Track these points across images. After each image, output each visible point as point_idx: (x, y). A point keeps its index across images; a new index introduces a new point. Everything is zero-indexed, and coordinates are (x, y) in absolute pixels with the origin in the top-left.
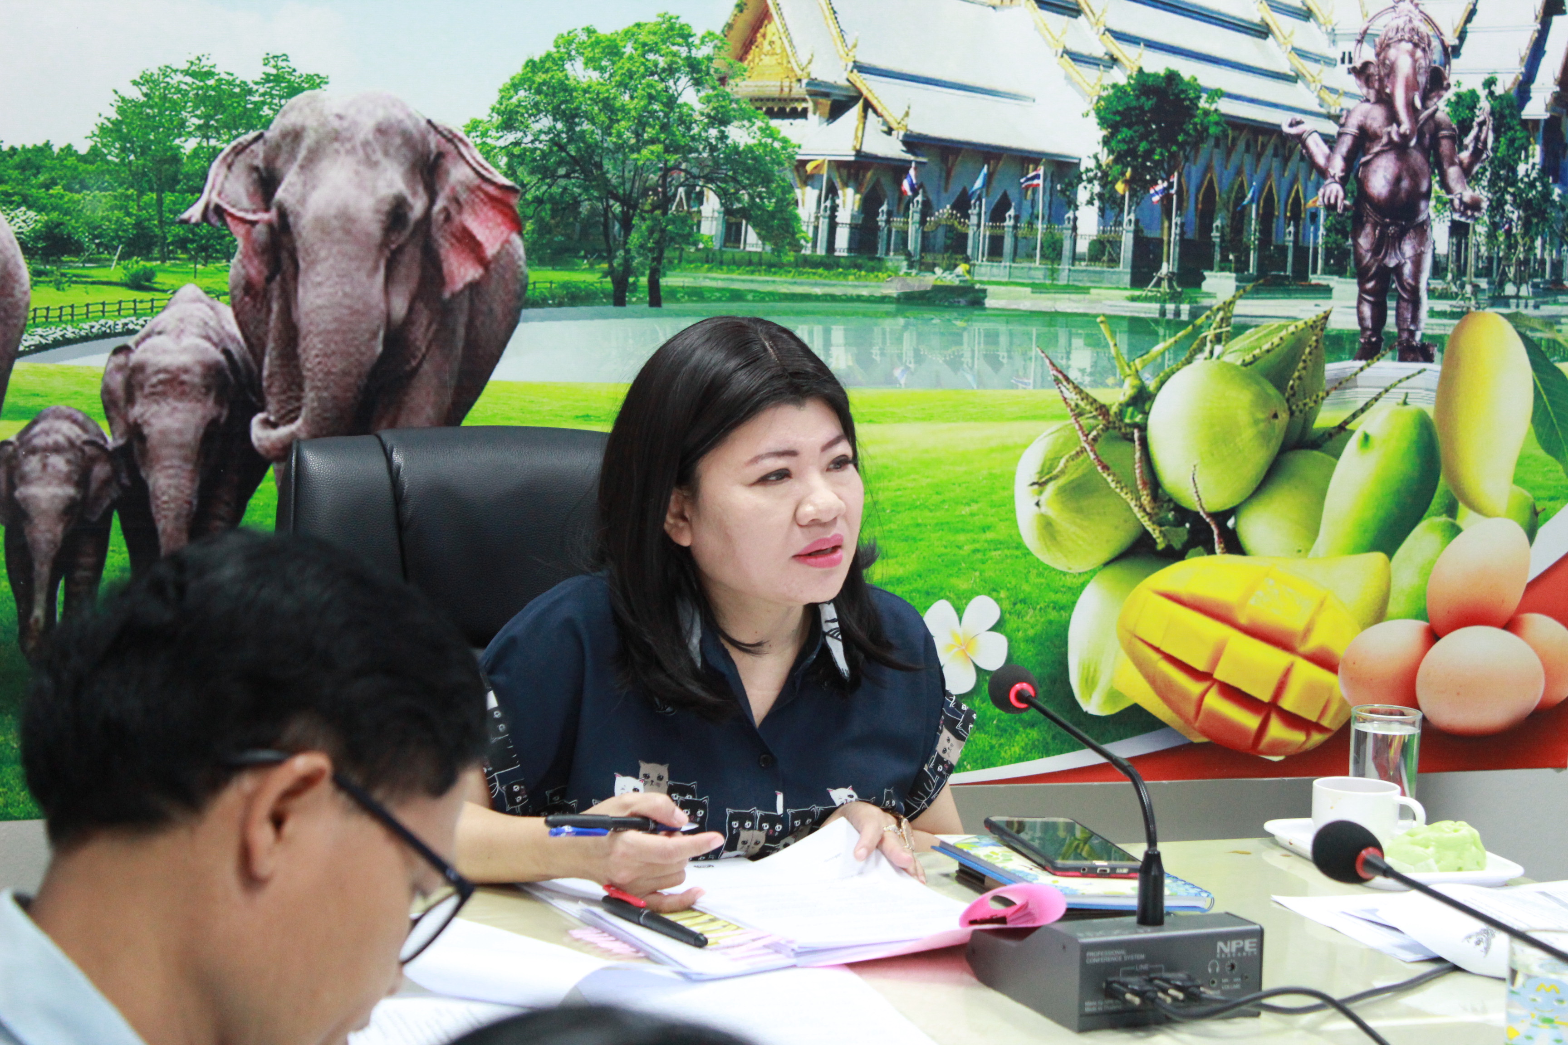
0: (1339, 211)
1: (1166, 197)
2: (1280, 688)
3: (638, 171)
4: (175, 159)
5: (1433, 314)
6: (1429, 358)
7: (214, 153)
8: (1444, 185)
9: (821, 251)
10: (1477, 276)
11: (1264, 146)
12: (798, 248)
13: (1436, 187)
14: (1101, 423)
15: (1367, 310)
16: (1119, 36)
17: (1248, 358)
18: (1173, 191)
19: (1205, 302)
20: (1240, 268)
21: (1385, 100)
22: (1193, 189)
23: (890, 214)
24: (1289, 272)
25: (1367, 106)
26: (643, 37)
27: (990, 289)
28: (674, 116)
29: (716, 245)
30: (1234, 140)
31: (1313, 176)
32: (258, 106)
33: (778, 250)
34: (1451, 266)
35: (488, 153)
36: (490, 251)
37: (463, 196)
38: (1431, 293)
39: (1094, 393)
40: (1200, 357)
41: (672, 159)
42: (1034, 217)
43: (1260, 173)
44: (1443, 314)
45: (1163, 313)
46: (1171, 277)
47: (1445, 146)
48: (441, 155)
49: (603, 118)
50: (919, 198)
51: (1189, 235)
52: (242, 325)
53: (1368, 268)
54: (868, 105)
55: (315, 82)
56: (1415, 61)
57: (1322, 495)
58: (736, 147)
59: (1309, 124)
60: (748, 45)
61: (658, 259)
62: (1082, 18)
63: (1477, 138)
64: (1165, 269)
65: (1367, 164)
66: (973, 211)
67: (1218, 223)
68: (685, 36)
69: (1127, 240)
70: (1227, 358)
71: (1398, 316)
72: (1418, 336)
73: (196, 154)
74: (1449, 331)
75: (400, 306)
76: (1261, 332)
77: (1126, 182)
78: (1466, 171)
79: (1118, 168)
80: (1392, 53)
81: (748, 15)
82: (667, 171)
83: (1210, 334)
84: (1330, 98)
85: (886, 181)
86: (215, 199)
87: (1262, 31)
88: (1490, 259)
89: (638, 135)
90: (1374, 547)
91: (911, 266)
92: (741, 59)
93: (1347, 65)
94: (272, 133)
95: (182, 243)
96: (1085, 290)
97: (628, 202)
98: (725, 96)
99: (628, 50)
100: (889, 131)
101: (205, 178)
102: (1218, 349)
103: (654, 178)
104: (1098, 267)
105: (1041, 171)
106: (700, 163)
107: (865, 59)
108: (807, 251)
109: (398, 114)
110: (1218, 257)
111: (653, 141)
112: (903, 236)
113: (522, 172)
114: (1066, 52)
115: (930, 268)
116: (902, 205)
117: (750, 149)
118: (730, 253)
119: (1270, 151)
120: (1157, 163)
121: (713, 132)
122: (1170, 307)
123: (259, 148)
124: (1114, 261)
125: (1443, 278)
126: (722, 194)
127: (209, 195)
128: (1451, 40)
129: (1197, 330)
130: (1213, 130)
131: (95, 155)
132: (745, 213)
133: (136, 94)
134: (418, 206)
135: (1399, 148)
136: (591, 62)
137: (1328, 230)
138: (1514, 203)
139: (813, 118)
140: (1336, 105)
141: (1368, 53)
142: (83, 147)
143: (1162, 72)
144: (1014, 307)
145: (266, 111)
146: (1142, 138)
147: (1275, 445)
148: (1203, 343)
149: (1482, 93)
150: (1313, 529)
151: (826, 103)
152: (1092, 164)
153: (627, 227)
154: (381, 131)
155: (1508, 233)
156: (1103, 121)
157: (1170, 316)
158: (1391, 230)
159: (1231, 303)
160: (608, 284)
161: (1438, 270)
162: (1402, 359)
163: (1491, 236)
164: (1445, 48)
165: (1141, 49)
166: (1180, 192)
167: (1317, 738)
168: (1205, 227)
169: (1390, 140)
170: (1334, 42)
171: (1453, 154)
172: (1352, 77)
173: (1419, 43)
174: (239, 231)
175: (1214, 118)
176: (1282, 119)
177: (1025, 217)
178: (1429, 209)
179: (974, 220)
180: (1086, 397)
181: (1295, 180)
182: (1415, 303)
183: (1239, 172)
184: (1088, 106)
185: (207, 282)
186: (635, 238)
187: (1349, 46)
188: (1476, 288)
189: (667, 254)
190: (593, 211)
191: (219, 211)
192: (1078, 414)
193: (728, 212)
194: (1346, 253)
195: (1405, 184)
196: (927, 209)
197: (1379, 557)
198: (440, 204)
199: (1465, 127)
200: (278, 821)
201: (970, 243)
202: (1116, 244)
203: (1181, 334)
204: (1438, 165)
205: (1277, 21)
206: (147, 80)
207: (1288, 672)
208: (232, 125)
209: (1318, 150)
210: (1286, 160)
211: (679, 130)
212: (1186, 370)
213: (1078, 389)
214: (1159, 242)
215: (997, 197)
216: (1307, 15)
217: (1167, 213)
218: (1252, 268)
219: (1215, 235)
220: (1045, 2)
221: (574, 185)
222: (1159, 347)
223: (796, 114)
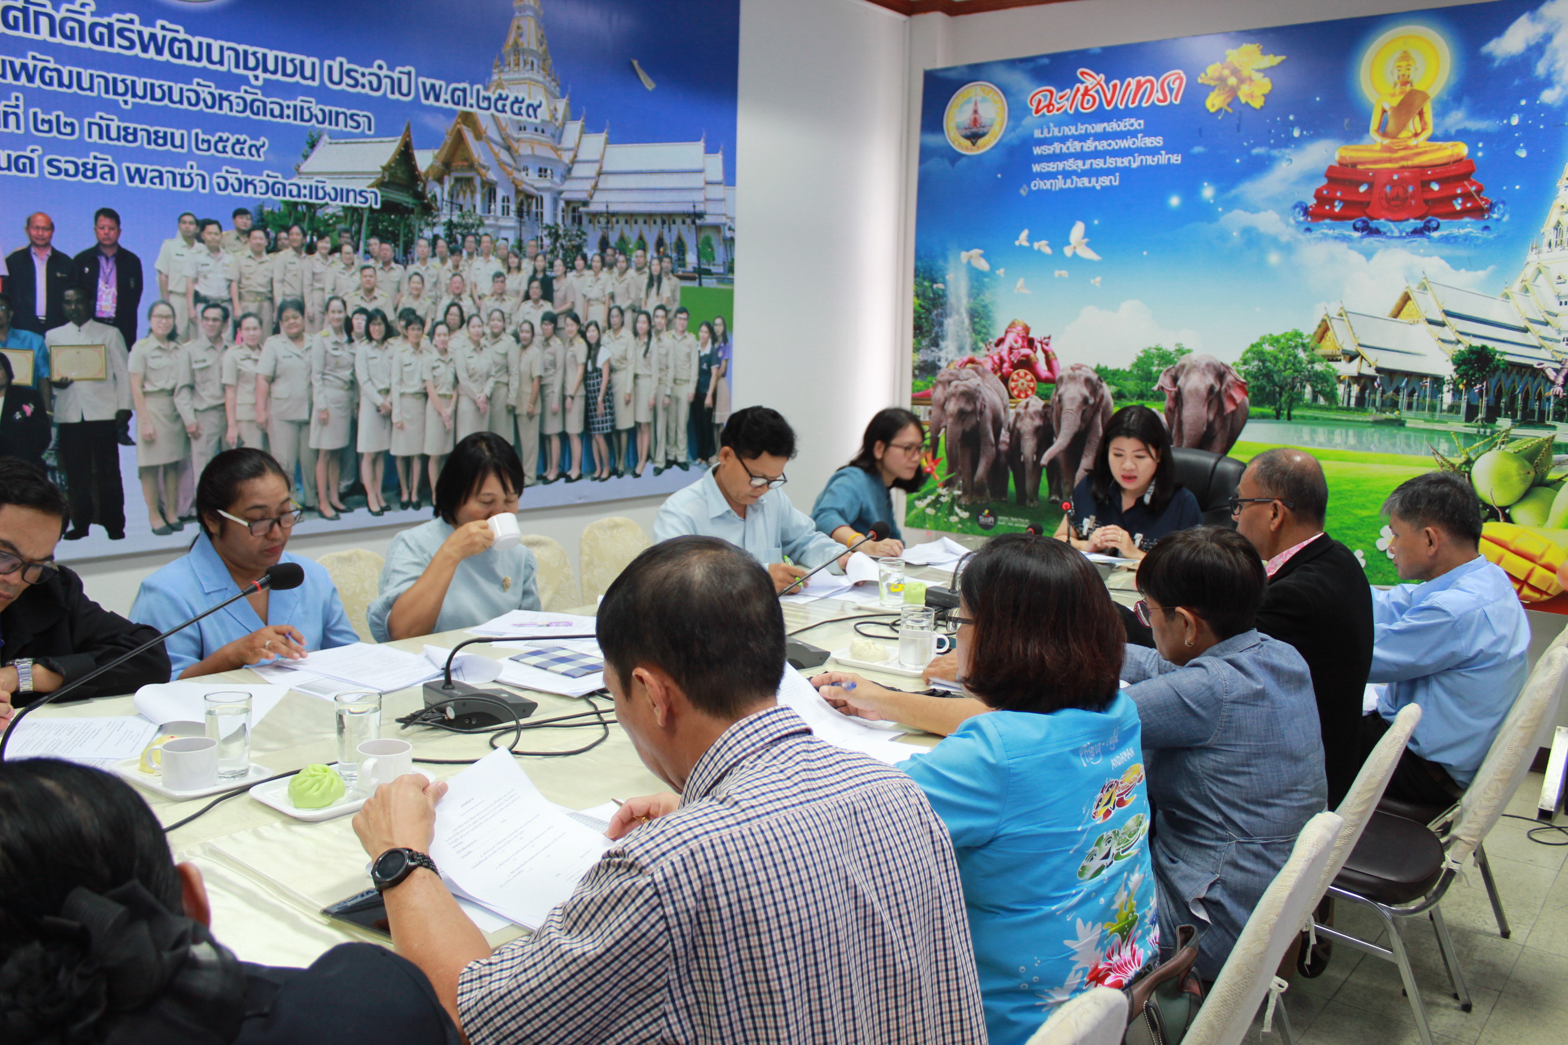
0: (1560, 397)
1: (1481, 391)
2: (1529, 575)
3: (1285, 378)
4: (1150, 373)
7: (1161, 372)
9: (1345, 405)
11: (1525, 372)
12: (1337, 403)
16: (1462, 333)
17: (1517, 451)
18: (1484, 388)
19: (1498, 429)
20: (1514, 417)
22: (1492, 388)
23: (1370, 394)
24: (1536, 419)
26: (1288, 336)
27: (1407, 420)
28: (1297, 361)
29: (1310, 402)
30: (1512, 370)
31: (1549, 384)
33: (1330, 404)
35: (1238, 372)
36: (1238, 401)
37: (1231, 385)
39: (1449, 459)
40: (1494, 450)
41: (1296, 374)
42: (1425, 396)
43: (1523, 382)
45: (1479, 432)
46: (1482, 420)
48: (1224, 373)
49: (1274, 362)
50: (1381, 389)
51: (1491, 405)
52: (1168, 420)
54: (1362, 358)
55: (1189, 351)
57: (1550, 505)
58: (1317, 371)
59: (1546, 364)
60: (1321, 338)
61: (1291, 406)
62: (1446, 327)
64: (1480, 416)
66: (1401, 394)
67: (1503, 400)
68: (1301, 336)
69: (1464, 405)
70: (1507, 450)
73: (1156, 371)
75: (1211, 417)
76: (1523, 441)
77: (1464, 385)
79: (1460, 380)
81: (1322, 329)
82: (1294, 378)
83: (1499, 441)
84: (1557, 355)
85: (1369, 383)
87: (1525, 330)
89: (1285, 367)
91: (1377, 411)
92: (1319, 343)
94: (1177, 366)
95: (1152, 396)
96: (1446, 422)
97: (1282, 388)
98: (1314, 355)
99: (1283, 340)
100: (1370, 366)
102: (1503, 447)
103: (1289, 380)
104: (1451, 415)
105: (1428, 380)
106: (1305, 376)
107: (1362, 342)
108: (1340, 405)
109: (1212, 360)
110: (1503, 413)
111: (1290, 369)
112: (1374, 401)
113: (1249, 378)
114: (1440, 339)
115: (1384, 412)
116: (1374, 391)
117: (1322, 372)
118: (1314, 405)
119: (1528, 374)
120: (1477, 378)
121: (1309, 366)
122: (1482, 430)
123: (1173, 370)
124: (1458, 412)
126: (1312, 386)
127: (1160, 383)
129: (1493, 439)
130: (1502, 367)
131: (1131, 372)
132: (1319, 392)
133: (1141, 355)
134: (1217, 388)
136: (1271, 345)
137: (1555, 404)
139: (1343, 362)
140: (1559, 357)
142: (1128, 369)
143: (1480, 346)
144: (1417, 427)
146: (1471, 369)
147: (1528, 484)
148: (1496, 444)
150: (1545, 516)
151: (1348, 357)
152: (1449, 378)
153: (1281, 395)
154: (1208, 365)
156: (1454, 363)
159: (1509, 430)
160: (1274, 413)
165: (1471, 338)
166: (1487, 389)
167: (1545, 597)
168: (1498, 402)
170: (1559, 334)
174: (1167, 393)
175: (1502, 362)
176: (1534, 362)
177: (1422, 396)
179: (1401, 396)
180: (1445, 460)
181: (1539, 385)
183: (1513, 382)
184: (1448, 358)
186: (1283, 399)
189: (1294, 404)
190: (1270, 390)
191: (1162, 388)
192: (1442, 466)
193: (1314, 391)
196: (1383, 392)
198: (1224, 387)
201: (1400, 404)
202: (1459, 407)
203: (1487, 440)
205: (1530, 326)
206: (1145, 351)
207: (1532, 570)
209: (1551, 375)
210: (1535, 378)
211: (1298, 366)
212: (1488, 454)
213: (1442, 457)
214: (1477, 407)
215: (1410, 388)
216: (1547, 324)
217: (1482, 397)
218: (1519, 417)
219: (1502, 405)
220: (1431, 322)
221: (1264, 382)
222: (1477, 444)
223: (1337, 360)
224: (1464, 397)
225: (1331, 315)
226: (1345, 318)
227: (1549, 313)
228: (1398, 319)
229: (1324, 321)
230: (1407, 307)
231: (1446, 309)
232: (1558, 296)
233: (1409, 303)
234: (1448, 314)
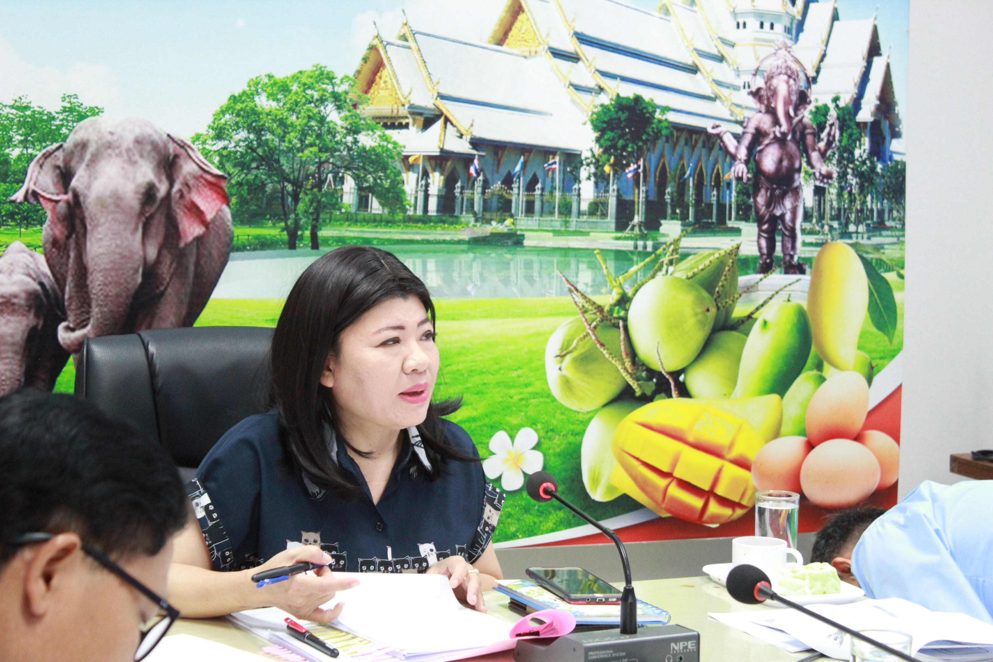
0: (745, 180)
1: (636, 174)
2: (716, 481)
3: (303, 164)
4: (6, 162)
5: (805, 244)
6: (803, 272)
7: (31, 158)
8: (809, 163)
9: (420, 212)
10: (832, 219)
11: (696, 142)
12: (404, 210)
13: (804, 165)
14: (599, 317)
15: (763, 243)
16: (605, 74)
17: (690, 274)
18: (640, 170)
19: (662, 239)
20: (684, 217)
21: (771, 111)
22: (652, 170)
23: (462, 188)
24: (714, 220)
25: (760, 115)
26: (304, 80)
27: (527, 234)
28: (324, 129)
29: (353, 210)
30: (678, 138)
31: (728, 159)
32: (59, 128)
33: (392, 212)
34: (815, 214)
35: (207, 154)
36: (209, 216)
37: (191, 182)
38: (803, 231)
39: (594, 298)
40: (660, 275)
41: (324, 156)
42: (553, 188)
43: (695, 157)
44: (811, 244)
45: (636, 247)
46: (640, 225)
47: (809, 139)
48: (176, 156)
49: (279, 131)
50: (481, 178)
51: (651, 198)
52: (51, 267)
53: (763, 217)
54: (447, 120)
55: (95, 111)
56: (789, 86)
57: (738, 359)
58: (364, 148)
59: (724, 127)
60: (370, 83)
61: (316, 220)
62: (580, 63)
63: (829, 134)
64: (637, 219)
65: (761, 151)
66: (515, 186)
67: (669, 190)
68: (331, 78)
69: (612, 202)
70: (677, 275)
71: (783, 246)
72: (796, 258)
73: (19, 158)
74: (815, 255)
75: (152, 253)
76: (698, 258)
77: (612, 166)
78: (823, 155)
79: (605, 157)
80: (775, 82)
81: (370, 65)
82: (320, 164)
83: (666, 259)
84: (737, 110)
85: (460, 168)
86: (32, 187)
87: (693, 70)
88: (839, 210)
89: (302, 141)
90: (772, 391)
91: (477, 220)
92: (366, 92)
93: (747, 90)
94: (68, 144)
95: (11, 215)
96: (587, 234)
97: (297, 184)
98: (356, 116)
99: (295, 88)
100: (461, 136)
101: (25, 173)
102: (671, 269)
103: (312, 168)
104: (594, 219)
105: (557, 159)
106: (342, 158)
107: (444, 92)
108: (410, 213)
109: (149, 131)
110: (669, 211)
111: (311, 145)
112: (471, 202)
113: (229, 166)
114: (571, 84)
115: (489, 222)
116: (470, 182)
117: (373, 149)
118: (362, 214)
119: (700, 144)
120: (630, 154)
121: (350, 139)
122: (640, 243)
123: (60, 154)
124: (604, 215)
125: (810, 221)
126: (356, 178)
127: (29, 184)
128: (811, 73)
129: (658, 257)
130: (664, 132)
132: (371, 189)
134: (162, 189)
135: (781, 141)
136: (272, 96)
137: (738, 193)
138: (854, 175)
139: (413, 129)
140: (741, 115)
141: (759, 82)
143: (632, 96)
144: (542, 245)
145: (64, 130)
146: (621, 137)
147: (708, 329)
148: (662, 265)
149: (832, 106)
150: (733, 380)
151: (421, 119)
152: (589, 154)
153: (296, 199)
154: (138, 142)
155: (850, 193)
156: (596, 128)
157: (640, 249)
158: (777, 192)
159: (679, 240)
160: (285, 236)
161: (807, 217)
162: (786, 272)
163: (840, 195)
164: (808, 78)
165: (618, 82)
166: (645, 171)
167: (739, 512)
168: (661, 193)
169: (775, 137)
170: (738, 76)
171: (815, 143)
172: (750, 98)
173: (791, 75)
174: (48, 207)
175: (665, 124)
176: (707, 125)
177: (548, 189)
178: (800, 179)
179: (515, 191)
180: (589, 301)
181: (716, 162)
182: (793, 237)
183: (681, 157)
184: (586, 118)
185: (28, 240)
186: (301, 207)
187: (748, 78)
188: (831, 228)
189: (322, 216)
190: (275, 190)
191: (35, 194)
192: (584, 311)
193: (360, 189)
194: (749, 207)
195: (785, 163)
196: (486, 185)
197: (775, 397)
198: (176, 187)
199: (821, 127)
200: (48, 578)
201: (513, 205)
202: (605, 204)
203: (648, 260)
204: (805, 151)
205: (702, 63)
207: (720, 471)
208: (42, 139)
209: (731, 143)
210: (710, 150)
211: (328, 138)
212: (652, 282)
213: (583, 296)
214: (632, 203)
215: (530, 176)
216: (721, 59)
217: (637, 184)
218: (691, 218)
219: (667, 197)
220: (557, 54)
221: (262, 174)
222: (634, 268)
223: (402, 126)
224: (613, 187)
225: (386, 38)
226: (411, 43)
227: (724, 41)
228: (504, 48)
229: (373, 48)
230: (517, 24)
231: (579, 30)
232: (734, 14)
233: (521, 17)
234: (582, 39)
